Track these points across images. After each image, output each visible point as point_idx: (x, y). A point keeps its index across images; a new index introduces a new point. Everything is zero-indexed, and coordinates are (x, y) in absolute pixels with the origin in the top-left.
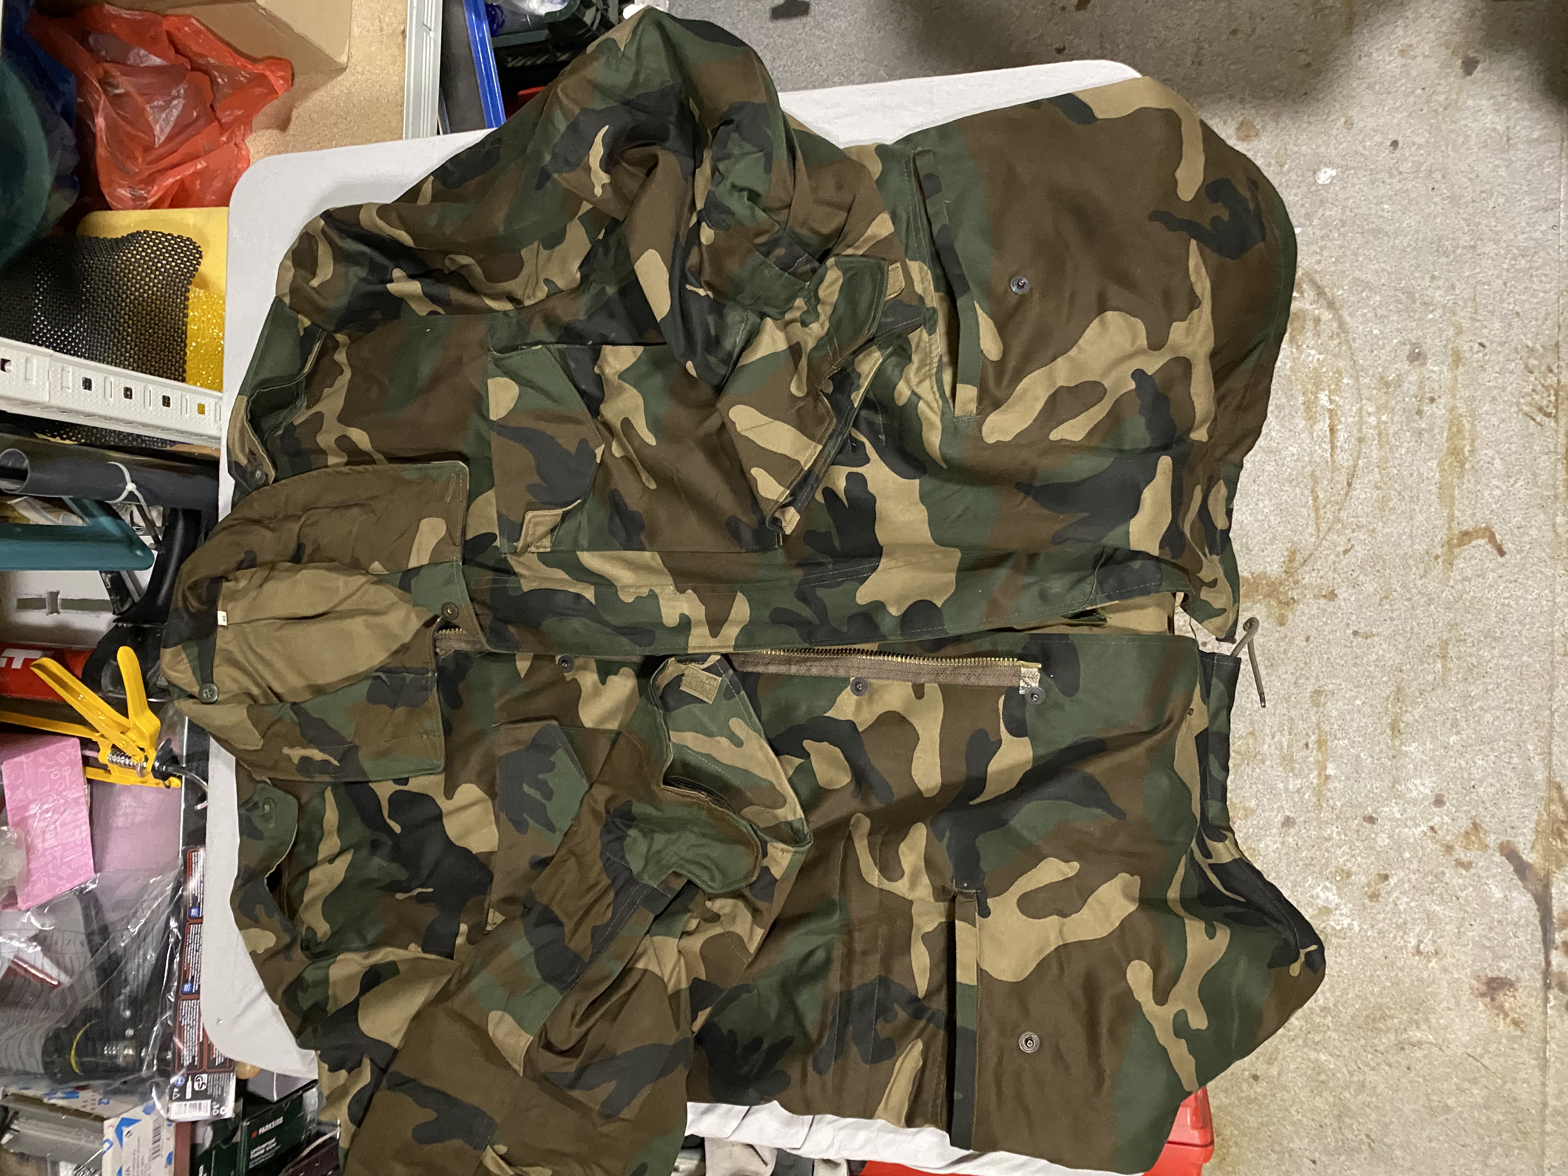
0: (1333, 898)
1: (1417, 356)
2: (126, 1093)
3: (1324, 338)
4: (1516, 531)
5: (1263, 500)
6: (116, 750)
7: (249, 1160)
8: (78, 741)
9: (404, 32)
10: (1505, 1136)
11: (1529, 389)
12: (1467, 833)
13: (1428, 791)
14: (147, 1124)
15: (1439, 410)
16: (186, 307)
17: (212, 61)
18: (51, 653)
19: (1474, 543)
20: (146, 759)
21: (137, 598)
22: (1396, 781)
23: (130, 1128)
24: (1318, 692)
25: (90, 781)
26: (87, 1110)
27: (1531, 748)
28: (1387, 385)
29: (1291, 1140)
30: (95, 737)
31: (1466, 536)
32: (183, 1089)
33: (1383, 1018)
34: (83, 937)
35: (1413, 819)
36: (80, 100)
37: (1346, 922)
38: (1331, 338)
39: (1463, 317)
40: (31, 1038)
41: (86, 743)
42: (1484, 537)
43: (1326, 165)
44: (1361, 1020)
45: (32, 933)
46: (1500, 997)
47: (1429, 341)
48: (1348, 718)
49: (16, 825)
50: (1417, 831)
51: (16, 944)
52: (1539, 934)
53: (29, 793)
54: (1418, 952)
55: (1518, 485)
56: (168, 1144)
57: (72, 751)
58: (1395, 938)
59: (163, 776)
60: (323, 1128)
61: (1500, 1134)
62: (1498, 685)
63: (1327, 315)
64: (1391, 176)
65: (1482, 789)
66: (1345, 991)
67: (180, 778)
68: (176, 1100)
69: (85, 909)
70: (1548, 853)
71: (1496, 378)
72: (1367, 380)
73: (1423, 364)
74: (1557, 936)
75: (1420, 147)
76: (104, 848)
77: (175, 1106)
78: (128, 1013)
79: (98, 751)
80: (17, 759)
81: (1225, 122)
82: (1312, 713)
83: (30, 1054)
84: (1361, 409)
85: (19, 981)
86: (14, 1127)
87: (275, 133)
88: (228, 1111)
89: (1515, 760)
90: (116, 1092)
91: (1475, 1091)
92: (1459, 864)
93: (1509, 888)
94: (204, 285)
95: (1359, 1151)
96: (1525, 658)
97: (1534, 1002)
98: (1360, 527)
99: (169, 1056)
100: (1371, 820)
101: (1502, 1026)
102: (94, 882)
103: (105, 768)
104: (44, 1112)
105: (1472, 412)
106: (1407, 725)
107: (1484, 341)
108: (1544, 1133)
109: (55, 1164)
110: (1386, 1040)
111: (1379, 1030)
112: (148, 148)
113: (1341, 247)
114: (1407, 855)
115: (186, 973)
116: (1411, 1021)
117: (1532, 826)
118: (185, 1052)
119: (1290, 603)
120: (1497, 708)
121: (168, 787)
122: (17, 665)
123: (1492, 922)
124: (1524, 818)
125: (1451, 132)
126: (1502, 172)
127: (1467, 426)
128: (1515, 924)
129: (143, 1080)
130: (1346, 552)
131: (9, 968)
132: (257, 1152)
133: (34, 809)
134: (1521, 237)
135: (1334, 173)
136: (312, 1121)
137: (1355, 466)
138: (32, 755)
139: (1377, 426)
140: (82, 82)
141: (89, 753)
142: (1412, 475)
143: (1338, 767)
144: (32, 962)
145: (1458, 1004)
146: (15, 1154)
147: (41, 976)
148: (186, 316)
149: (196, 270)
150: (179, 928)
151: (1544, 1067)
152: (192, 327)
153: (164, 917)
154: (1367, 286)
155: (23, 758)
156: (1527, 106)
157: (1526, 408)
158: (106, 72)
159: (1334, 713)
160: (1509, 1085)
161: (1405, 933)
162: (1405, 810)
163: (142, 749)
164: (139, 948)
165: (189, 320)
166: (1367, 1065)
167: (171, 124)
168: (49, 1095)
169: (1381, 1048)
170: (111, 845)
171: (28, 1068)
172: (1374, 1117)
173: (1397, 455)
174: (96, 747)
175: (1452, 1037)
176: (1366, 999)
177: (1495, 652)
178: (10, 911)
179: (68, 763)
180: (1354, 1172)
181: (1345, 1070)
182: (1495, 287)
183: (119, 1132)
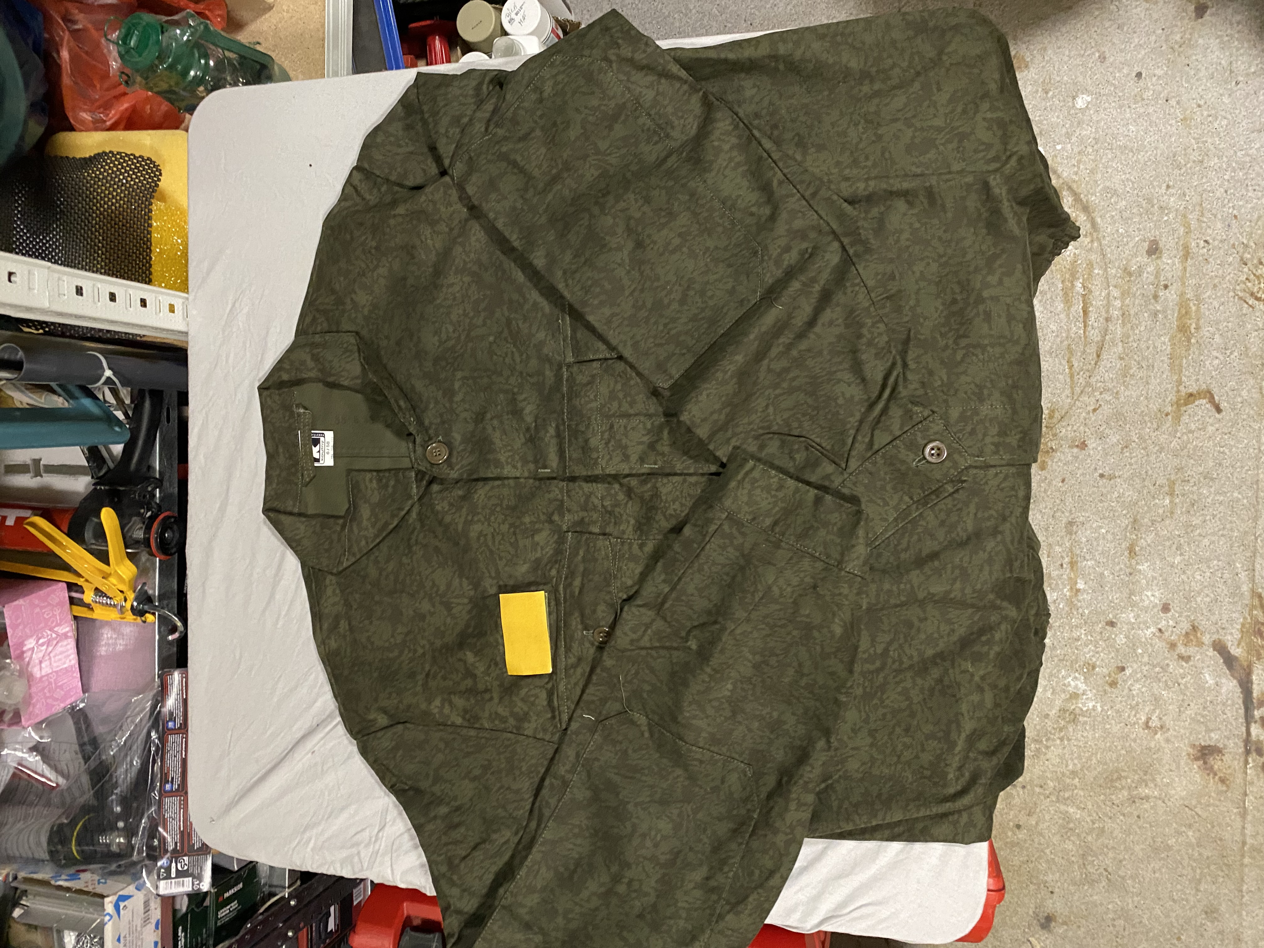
0: (1082, 686)
1: (1154, 250)
2: (121, 873)
4: (1230, 393)
6: (99, 592)
7: (217, 919)
8: (65, 585)
10: (1213, 867)
11: (1243, 278)
12: (1187, 633)
13: (1157, 601)
14: (139, 898)
15: (1171, 296)
16: (150, 218)
18: (40, 512)
19: (1197, 403)
20: (126, 600)
21: (111, 465)
22: (1132, 593)
23: (126, 903)
24: (1071, 523)
25: (75, 618)
26: (90, 889)
27: (1238, 565)
28: (1130, 274)
29: (1046, 875)
30: (80, 582)
31: (1191, 397)
32: (168, 869)
33: (1119, 778)
34: (77, 747)
35: (1145, 623)
36: (46, 35)
37: (1091, 705)
38: (1085, 236)
39: (1192, 219)
40: (38, 832)
41: (71, 586)
42: (1205, 398)
43: (1082, 93)
44: (1101, 781)
45: (31, 745)
46: (1211, 760)
47: (1164, 239)
48: (1095, 543)
49: (18, 657)
50: (1148, 632)
51: (19, 754)
52: (1242, 711)
53: (27, 630)
54: (1148, 727)
55: (1233, 356)
56: (156, 914)
57: (60, 593)
58: (1129, 716)
59: (139, 613)
60: (273, 889)
61: (1208, 867)
62: (1214, 516)
64: (1136, 102)
65: (1199, 599)
66: (1089, 759)
67: (154, 614)
68: (163, 879)
69: (76, 723)
70: (1252, 649)
71: (1217, 270)
72: (1114, 271)
73: (1159, 258)
74: (1256, 713)
75: (1159, 77)
76: (90, 671)
77: (162, 884)
78: (119, 809)
79: (83, 592)
80: (16, 603)
82: (1066, 539)
83: (38, 844)
84: (1109, 294)
85: (23, 783)
86: (23, 902)
88: (206, 885)
89: (1226, 576)
90: (113, 873)
91: (1190, 834)
92: (1181, 657)
93: (1219, 676)
94: (163, 199)
95: (1098, 881)
96: (1236, 494)
97: (1237, 765)
98: (1106, 390)
99: (156, 842)
100: (1112, 624)
101: (1212, 783)
102: (83, 701)
103: (88, 607)
104: (52, 892)
105: (1198, 297)
106: (1142, 548)
107: (1208, 238)
108: (1242, 865)
109: (60, 932)
110: (1122, 796)
111: (1116, 787)
112: (105, 76)
113: (1094, 161)
114: (1140, 651)
115: (166, 774)
116: (1141, 780)
117: (1239, 627)
118: (169, 839)
119: (1049, 452)
120: (1213, 534)
121: (144, 622)
122: (10, 522)
123: (1206, 702)
124: (1231, 621)
125: (1185, 65)
126: (1226, 100)
127: (1194, 308)
128: (1224, 704)
129: (134, 864)
130: (1095, 410)
131: (14, 775)
132: (223, 913)
133: (30, 644)
134: (1239, 154)
135: (1089, 98)
136: (265, 884)
137: (1103, 341)
138: (28, 599)
139: (1121, 308)
140: (48, 19)
141: (74, 595)
142: (1148, 348)
143: (1086, 583)
144: (34, 768)
145: (1178, 767)
146: (25, 924)
147: (43, 780)
148: (150, 225)
149: (157, 185)
150: (159, 738)
151: (1243, 814)
152: (156, 236)
153: (145, 731)
154: (1115, 193)
155: (20, 602)
156: (1246, 45)
157: (1241, 294)
158: (67, 10)
159: (1084, 540)
160: (1217, 828)
161: (1137, 712)
162: (1138, 616)
163: (122, 592)
164: (126, 755)
165: (153, 230)
166: (1107, 815)
168: (57, 877)
169: (1117, 801)
170: (96, 670)
171: (37, 856)
172: (1111, 855)
173: (1137, 332)
174: (80, 590)
175: (1173, 792)
176: (1106, 764)
177: (1212, 490)
178: (14, 728)
179: (58, 604)
180: (1095, 897)
181: (1088, 819)
182: (1218, 194)
183: (117, 907)
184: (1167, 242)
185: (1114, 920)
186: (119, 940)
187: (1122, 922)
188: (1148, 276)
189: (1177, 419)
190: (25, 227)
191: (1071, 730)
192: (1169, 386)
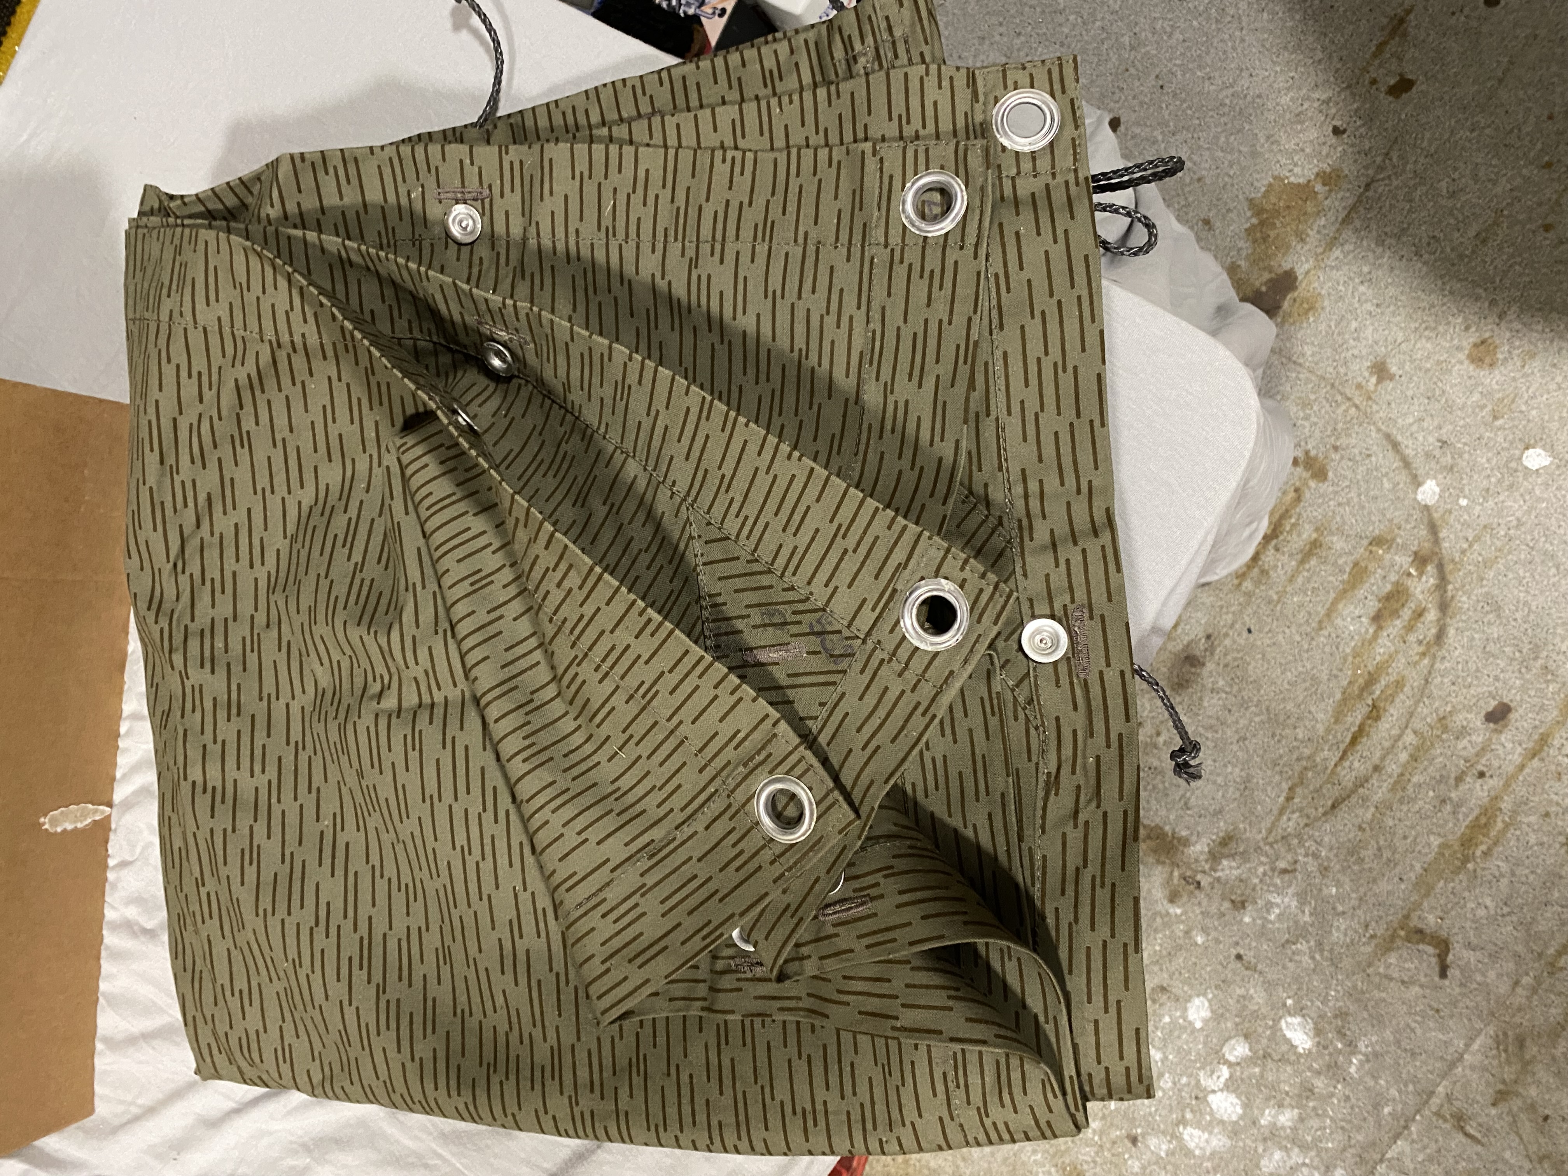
1: (1498, 717)
3: (1412, 638)
4: (1473, 962)
15: (1480, 791)
19: (1421, 947)
28: (1445, 729)
31: (1418, 935)
38: (1420, 642)
42: (1435, 947)
43: (1544, 448)
47: (1521, 711)
63: (1432, 615)
72: (1426, 711)
73: (1499, 732)
81: (1467, 328)
84: (1400, 736)
98: (1316, 855)
105: (1514, 815)
113: (1498, 550)
119: (1193, 885)
127: (1500, 825)
135: (1547, 461)
137: (1352, 792)
139: (1404, 765)
142: (1405, 838)
154: (1498, 609)
173: (1405, 808)
184: (1523, 718)
188: (1467, 745)
189: (1381, 953)
192: (1400, 903)
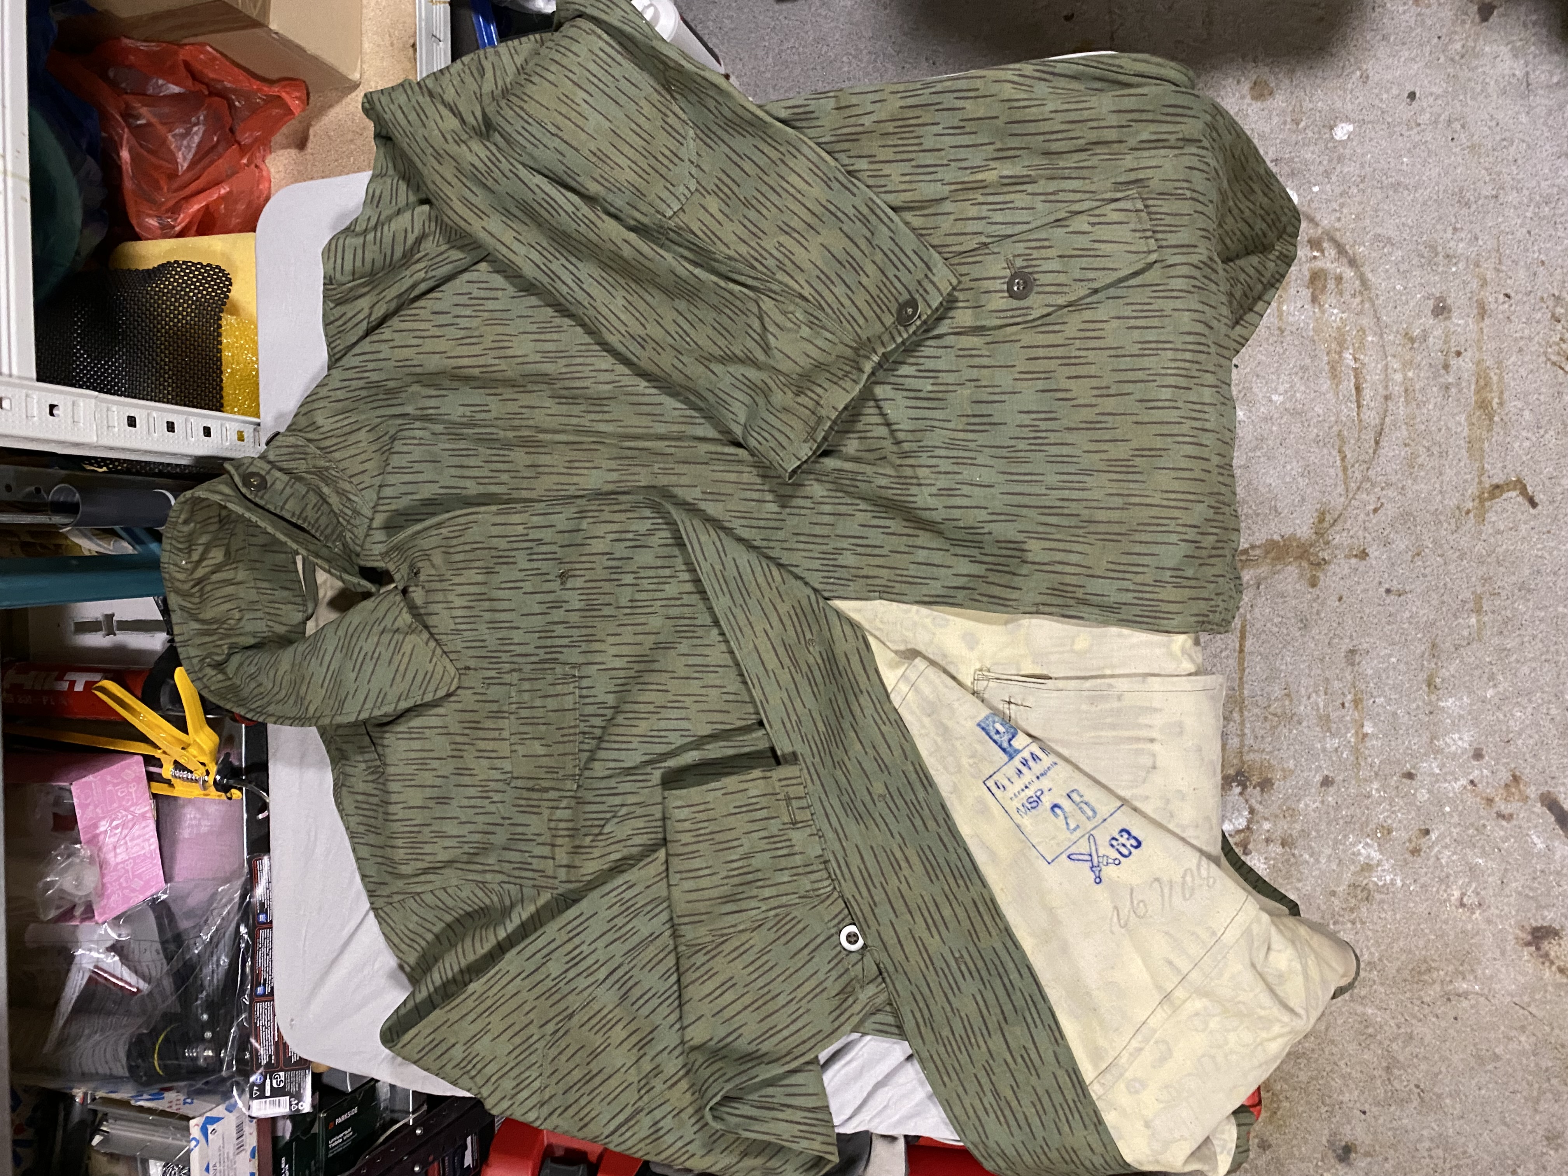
0: (1376, 855)
1: (1441, 310)
2: (209, 1092)
3: (1347, 296)
4: (1547, 482)
5: (1290, 463)
6: (178, 766)
7: (327, 1149)
8: (141, 758)
9: (414, 46)
10: (1554, 1081)
11: (1556, 338)
12: (1506, 785)
13: (1466, 745)
14: (229, 1122)
15: (1465, 365)
16: (220, 335)
17: (229, 85)
18: (111, 675)
19: (1505, 496)
20: (208, 773)
22: (1433, 738)
23: (215, 1126)
24: (1352, 652)
25: (155, 796)
26: (173, 1110)
28: (1412, 340)
29: (1341, 1092)
30: (158, 754)
31: (1497, 489)
32: (262, 1087)
33: (1429, 970)
34: (158, 946)
35: (1453, 773)
36: (104, 134)
37: (1388, 878)
38: (1354, 296)
39: (1488, 268)
40: (116, 1044)
41: (149, 760)
42: (1515, 489)
43: (1342, 121)
44: (1406, 974)
45: (109, 944)
46: (1545, 945)
48: (1384, 676)
49: (89, 842)
50: (1457, 786)
51: (95, 954)
53: (99, 810)
54: (1462, 905)
55: (1547, 436)
56: (251, 1140)
57: (135, 768)
58: (1438, 892)
59: (223, 788)
60: (396, 1116)
61: (1549, 1080)
62: (1534, 637)
63: (1349, 273)
64: (1410, 129)
65: (1520, 742)
66: (1390, 946)
67: (240, 790)
68: (258, 1098)
69: (159, 918)
71: (1522, 330)
72: (1391, 338)
73: (1449, 318)
75: (1437, 96)
76: (173, 858)
77: (255, 1103)
78: (205, 1017)
79: (161, 766)
80: (86, 779)
81: (1238, 82)
82: (1347, 672)
83: (116, 1059)
85: (100, 989)
86: (102, 1128)
87: (293, 152)
88: (306, 1106)
89: (1554, 711)
90: (199, 1093)
91: (1523, 1039)
92: (1500, 816)
93: (1550, 838)
94: (235, 311)
95: (1409, 1101)
96: (1560, 609)
98: (1389, 485)
99: (247, 1056)
100: (1410, 776)
101: (1548, 974)
102: (165, 892)
103: (168, 782)
104: (133, 1114)
105: (1499, 363)
106: (1444, 680)
107: (1509, 291)
109: (145, 1162)
110: (1433, 992)
111: (1425, 982)
112: (173, 175)
113: (1360, 203)
114: (1447, 809)
115: (259, 975)
116: (1457, 972)
118: (262, 1052)
119: (1320, 564)
120: (1533, 659)
121: (230, 799)
122: (79, 687)
123: (1535, 872)
124: (1562, 768)
125: (1469, 80)
126: (1523, 118)
127: (1495, 379)
129: (224, 1080)
130: (1375, 511)
131: (90, 978)
132: (335, 1142)
133: (103, 826)
134: (1544, 184)
135: (1350, 128)
136: (386, 1108)
137: (1382, 424)
138: (99, 775)
140: (105, 118)
141: (153, 769)
143: (1375, 725)
144: (112, 971)
145: (1503, 953)
146: (105, 1154)
147: (121, 984)
148: (220, 343)
149: (227, 297)
150: (248, 933)
152: (227, 354)
153: (233, 925)
155: (90, 778)
156: (1545, 50)
157: (1554, 358)
158: (128, 106)
159: (1370, 672)
160: (1557, 1031)
161: (1448, 886)
162: (1444, 765)
163: (203, 764)
164: (212, 954)
165: (223, 347)
166: (1414, 1017)
167: (193, 151)
168: (136, 1097)
169: (1427, 999)
170: (179, 856)
171: (115, 1072)
172: (1423, 1067)
173: (1425, 411)
174: (159, 763)
175: (1498, 987)
176: (1410, 951)
177: (1531, 604)
178: (87, 923)
179: (133, 780)
180: (1405, 1121)
181: (1392, 1023)
182: (1519, 235)
183: (204, 1130)
184: (1457, 298)
185: (1430, 1150)
186: (207, 1169)
187: (1440, 1152)
188: (1435, 340)
189: (1481, 519)
190: (86, 352)
191: (1364, 910)
192: (1468, 477)
